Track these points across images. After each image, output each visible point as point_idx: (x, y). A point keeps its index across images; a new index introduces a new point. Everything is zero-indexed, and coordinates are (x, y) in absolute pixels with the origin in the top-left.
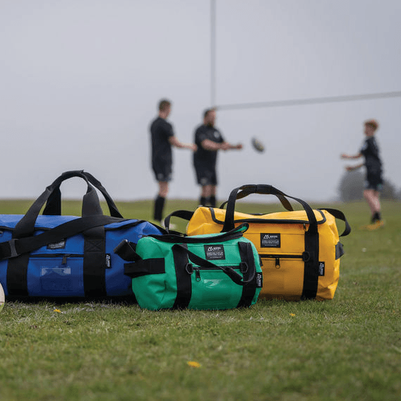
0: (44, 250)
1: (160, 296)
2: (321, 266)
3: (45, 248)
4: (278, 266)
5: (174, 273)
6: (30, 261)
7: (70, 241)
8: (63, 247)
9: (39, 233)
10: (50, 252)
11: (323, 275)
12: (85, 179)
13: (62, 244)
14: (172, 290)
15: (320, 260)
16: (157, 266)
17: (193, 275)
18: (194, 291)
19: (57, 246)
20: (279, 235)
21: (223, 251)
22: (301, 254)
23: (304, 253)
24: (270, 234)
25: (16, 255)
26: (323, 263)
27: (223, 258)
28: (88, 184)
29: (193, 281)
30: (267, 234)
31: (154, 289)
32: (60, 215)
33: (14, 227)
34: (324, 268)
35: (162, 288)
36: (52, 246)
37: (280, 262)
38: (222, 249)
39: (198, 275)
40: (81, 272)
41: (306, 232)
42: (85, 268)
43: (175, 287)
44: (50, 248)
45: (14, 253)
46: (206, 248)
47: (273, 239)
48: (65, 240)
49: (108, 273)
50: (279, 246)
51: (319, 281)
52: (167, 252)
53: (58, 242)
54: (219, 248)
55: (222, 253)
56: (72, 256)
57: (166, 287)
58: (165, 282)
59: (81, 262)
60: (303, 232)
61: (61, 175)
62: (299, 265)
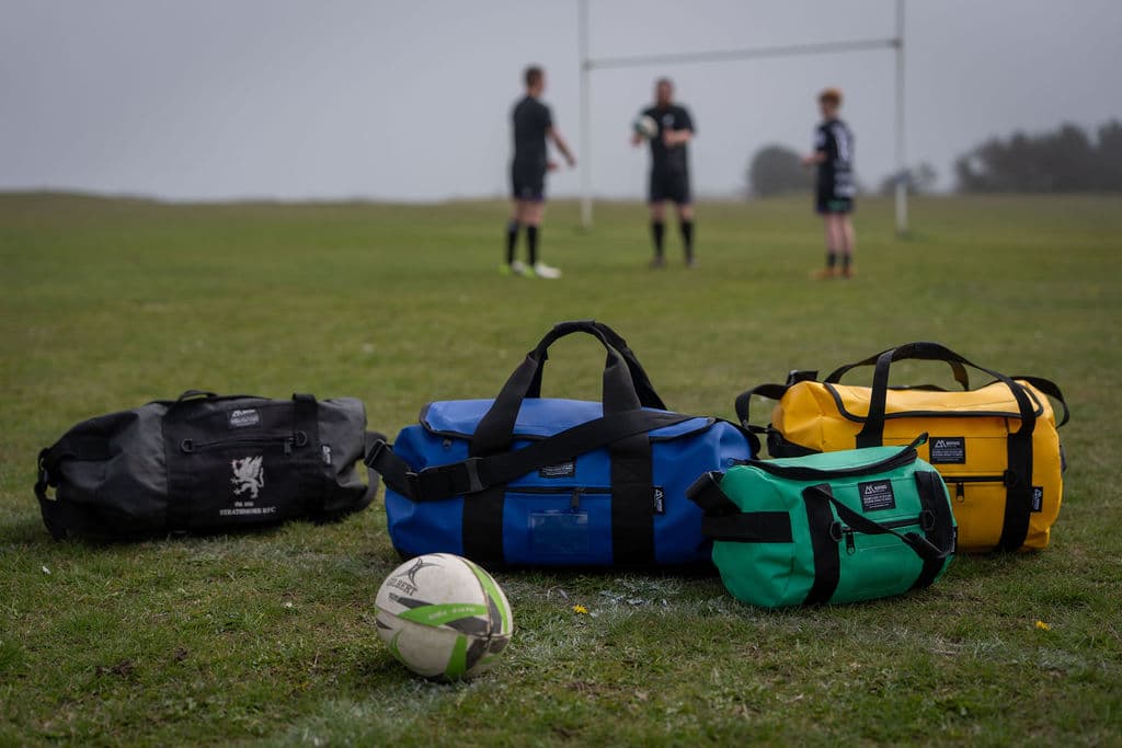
0: (534, 479)
1: (780, 583)
2: (1037, 494)
3: (536, 474)
4: (960, 498)
5: (810, 542)
6: (506, 500)
7: (583, 463)
8: (572, 474)
9: (523, 445)
10: (546, 483)
11: (1040, 510)
12: (600, 338)
13: (569, 467)
14: (805, 574)
15: (1034, 484)
16: (774, 526)
17: (843, 543)
18: (843, 572)
19: (558, 471)
20: (962, 440)
21: (892, 493)
22: (1001, 474)
23: (1005, 472)
24: (946, 439)
25: (481, 488)
26: (1041, 489)
27: (892, 505)
28: (608, 348)
29: (842, 554)
30: (940, 439)
31: (769, 571)
32: (538, 396)
33: (471, 432)
34: (1041, 498)
35: (785, 570)
36: (549, 471)
37: (965, 489)
38: (890, 490)
39: (850, 542)
40: (607, 522)
41: (1010, 435)
42: (615, 513)
43: (811, 568)
44: (546, 476)
45: (476, 485)
46: (862, 487)
47: (952, 447)
48: (573, 460)
49: (660, 524)
50: (962, 461)
51: (1031, 521)
52: (794, 501)
53: (562, 463)
54: (884, 487)
55: (889, 497)
56: (589, 490)
57: (793, 567)
58: (793, 559)
59: (606, 502)
60: (1003, 432)
61: (552, 328)
62: (997, 495)
